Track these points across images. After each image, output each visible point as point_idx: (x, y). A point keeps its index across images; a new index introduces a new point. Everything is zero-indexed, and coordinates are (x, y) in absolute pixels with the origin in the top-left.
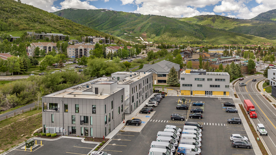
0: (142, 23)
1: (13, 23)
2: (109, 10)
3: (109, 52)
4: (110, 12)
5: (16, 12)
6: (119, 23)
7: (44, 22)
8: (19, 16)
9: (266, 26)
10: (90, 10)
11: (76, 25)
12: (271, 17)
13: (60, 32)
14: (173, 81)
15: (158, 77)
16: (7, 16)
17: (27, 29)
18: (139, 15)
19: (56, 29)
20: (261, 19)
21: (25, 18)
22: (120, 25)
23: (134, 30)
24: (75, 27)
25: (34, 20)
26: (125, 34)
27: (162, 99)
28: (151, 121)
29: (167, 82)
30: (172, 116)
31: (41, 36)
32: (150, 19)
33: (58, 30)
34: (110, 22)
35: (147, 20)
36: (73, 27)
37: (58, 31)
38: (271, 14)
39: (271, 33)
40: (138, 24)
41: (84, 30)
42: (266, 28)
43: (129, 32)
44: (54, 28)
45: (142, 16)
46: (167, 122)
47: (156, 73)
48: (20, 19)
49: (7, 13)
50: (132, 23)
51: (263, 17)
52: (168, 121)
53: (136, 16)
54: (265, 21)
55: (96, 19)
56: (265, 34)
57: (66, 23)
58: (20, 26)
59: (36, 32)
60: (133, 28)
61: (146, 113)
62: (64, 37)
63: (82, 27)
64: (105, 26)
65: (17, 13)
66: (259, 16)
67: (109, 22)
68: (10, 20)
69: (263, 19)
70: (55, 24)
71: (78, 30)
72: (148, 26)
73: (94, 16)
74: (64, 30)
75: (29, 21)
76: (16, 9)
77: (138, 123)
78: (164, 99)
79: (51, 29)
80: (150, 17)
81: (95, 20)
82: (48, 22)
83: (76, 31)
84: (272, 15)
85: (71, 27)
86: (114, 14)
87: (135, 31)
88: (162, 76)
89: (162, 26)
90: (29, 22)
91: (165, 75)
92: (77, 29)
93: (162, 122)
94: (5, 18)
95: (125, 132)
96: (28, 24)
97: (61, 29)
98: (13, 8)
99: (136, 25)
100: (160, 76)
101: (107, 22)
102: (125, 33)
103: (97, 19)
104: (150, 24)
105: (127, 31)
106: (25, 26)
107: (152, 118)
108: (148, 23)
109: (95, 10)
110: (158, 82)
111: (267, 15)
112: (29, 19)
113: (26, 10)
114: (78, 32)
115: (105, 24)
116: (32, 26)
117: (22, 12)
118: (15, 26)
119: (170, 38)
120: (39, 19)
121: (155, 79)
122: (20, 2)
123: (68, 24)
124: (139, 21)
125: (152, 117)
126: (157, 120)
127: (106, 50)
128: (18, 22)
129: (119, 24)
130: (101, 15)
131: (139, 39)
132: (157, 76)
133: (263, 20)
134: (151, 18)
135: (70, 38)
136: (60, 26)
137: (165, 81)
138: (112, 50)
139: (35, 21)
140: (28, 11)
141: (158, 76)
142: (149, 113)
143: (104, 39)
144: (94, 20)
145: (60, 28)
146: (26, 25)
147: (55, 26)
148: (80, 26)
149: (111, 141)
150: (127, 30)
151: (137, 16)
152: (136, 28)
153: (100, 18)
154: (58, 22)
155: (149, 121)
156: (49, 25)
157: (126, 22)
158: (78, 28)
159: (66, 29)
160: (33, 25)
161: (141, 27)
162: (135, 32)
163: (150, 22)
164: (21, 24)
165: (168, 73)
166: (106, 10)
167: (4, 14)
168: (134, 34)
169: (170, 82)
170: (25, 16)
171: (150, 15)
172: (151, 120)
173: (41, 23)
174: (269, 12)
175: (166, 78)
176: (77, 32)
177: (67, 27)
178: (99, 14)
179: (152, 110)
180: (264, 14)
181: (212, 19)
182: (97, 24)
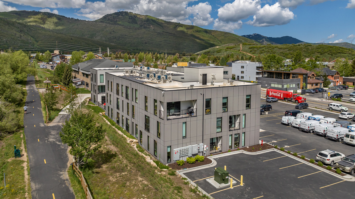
9: (114, 31)
12: (118, 20)
20: (107, 22)
38: (117, 16)
39: (121, 38)
42: (113, 33)
51: (109, 19)
54: (112, 24)
56: (114, 40)
66: (105, 17)
69: (109, 21)
84: (119, 18)
111: (113, 17)
133: (109, 23)
174: (116, 13)
180: (110, 16)
181: (41, 18)
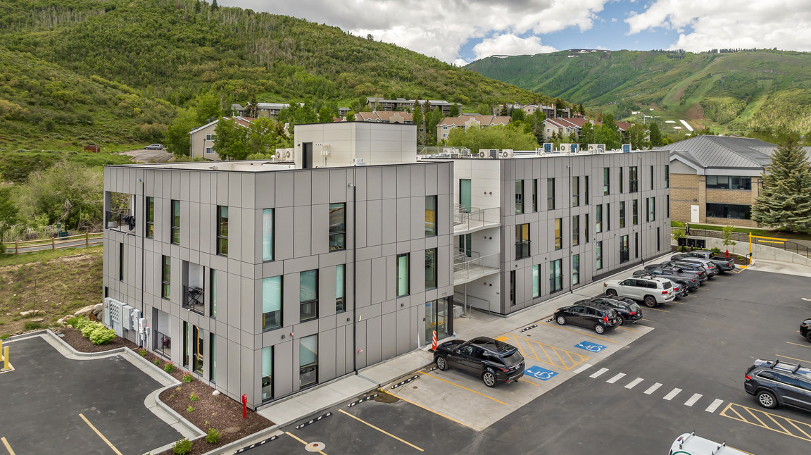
0: (687, 77)
1: (346, 81)
2: (589, 51)
3: (554, 134)
4: (592, 55)
5: (358, 58)
6: (615, 84)
7: (409, 76)
8: (362, 66)
10: (540, 55)
11: (487, 82)
13: (443, 98)
14: (788, 208)
15: (711, 191)
16: (339, 68)
17: (370, 93)
18: (681, 55)
19: (435, 91)
21: (373, 69)
22: (618, 88)
23: (661, 99)
24: (483, 87)
25: (390, 74)
26: (634, 113)
27: (710, 277)
28: (594, 376)
29: (754, 214)
30: (753, 376)
31: (396, 104)
32: (714, 63)
33: (439, 93)
34: (592, 84)
35: (706, 69)
36: (477, 86)
37: (439, 96)
40: (674, 81)
41: (505, 92)
43: (645, 107)
44: (432, 89)
45: (687, 58)
46: (711, 409)
47: (700, 171)
48: (364, 71)
49: (340, 62)
50: (654, 81)
52: (717, 403)
53: (669, 60)
55: (553, 78)
57: (463, 78)
58: (358, 87)
59: (386, 97)
60: (659, 94)
61: (590, 325)
62: (448, 108)
63: (502, 86)
64: (577, 94)
65: (359, 60)
67: (588, 82)
68: (343, 75)
70: (435, 79)
71: (488, 93)
72: (709, 87)
73: (549, 71)
74: (454, 93)
75: (379, 75)
76: (359, 53)
77: (495, 369)
78: (721, 282)
79: (423, 92)
80: (714, 57)
81: (550, 80)
82: (420, 76)
83: (483, 95)
85: (471, 87)
86: (604, 60)
87: (664, 103)
88: (726, 186)
89: (760, 82)
90: (379, 79)
91: (745, 183)
92: (487, 89)
93: (669, 397)
94: (334, 71)
95: (394, 409)
96: (376, 83)
97: (446, 90)
98: (353, 51)
99: (667, 85)
100: (718, 186)
101: (582, 84)
102: (634, 109)
103: (556, 76)
104: (717, 77)
105: (640, 105)
106: (367, 87)
107: (614, 362)
108: (709, 76)
109: (550, 55)
110: (708, 215)
112: (379, 71)
113: (378, 52)
114: (488, 96)
115: (578, 90)
116: (382, 86)
117: (370, 58)
118: (350, 87)
119: (794, 119)
120: (400, 69)
121: (696, 200)
122: (372, 39)
123: (466, 79)
124: (680, 74)
125: (616, 356)
126: (639, 380)
127: (546, 129)
128: (357, 78)
129: (616, 87)
130: (566, 66)
131: (677, 128)
132: (702, 185)
134: (718, 60)
135: (461, 111)
136: (446, 85)
137: (743, 212)
138: (561, 129)
139: (391, 76)
140: (383, 54)
141: (708, 186)
142: (608, 330)
143: (552, 109)
144: (548, 81)
145: (445, 87)
146: (370, 84)
147: (434, 84)
148: (498, 84)
149: (272, 436)
150: (641, 101)
151: (672, 57)
152: (669, 95)
153: (564, 74)
154: (443, 75)
155: (583, 376)
156: (420, 83)
157: (638, 78)
158: (489, 88)
159: (458, 90)
160: (386, 84)
161: (687, 91)
162: (666, 107)
163: (716, 73)
164: (361, 82)
165: (759, 173)
166: (580, 50)
167: (335, 64)
168: (663, 113)
169: (772, 212)
170: (374, 65)
171: (715, 51)
172: (603, 371)
173: (403, 79)
175: (751, 197)
176: (485, 97)
177: (462, 86)
178: (560, 64)
179: (629, 320)
182: (556, 92)
